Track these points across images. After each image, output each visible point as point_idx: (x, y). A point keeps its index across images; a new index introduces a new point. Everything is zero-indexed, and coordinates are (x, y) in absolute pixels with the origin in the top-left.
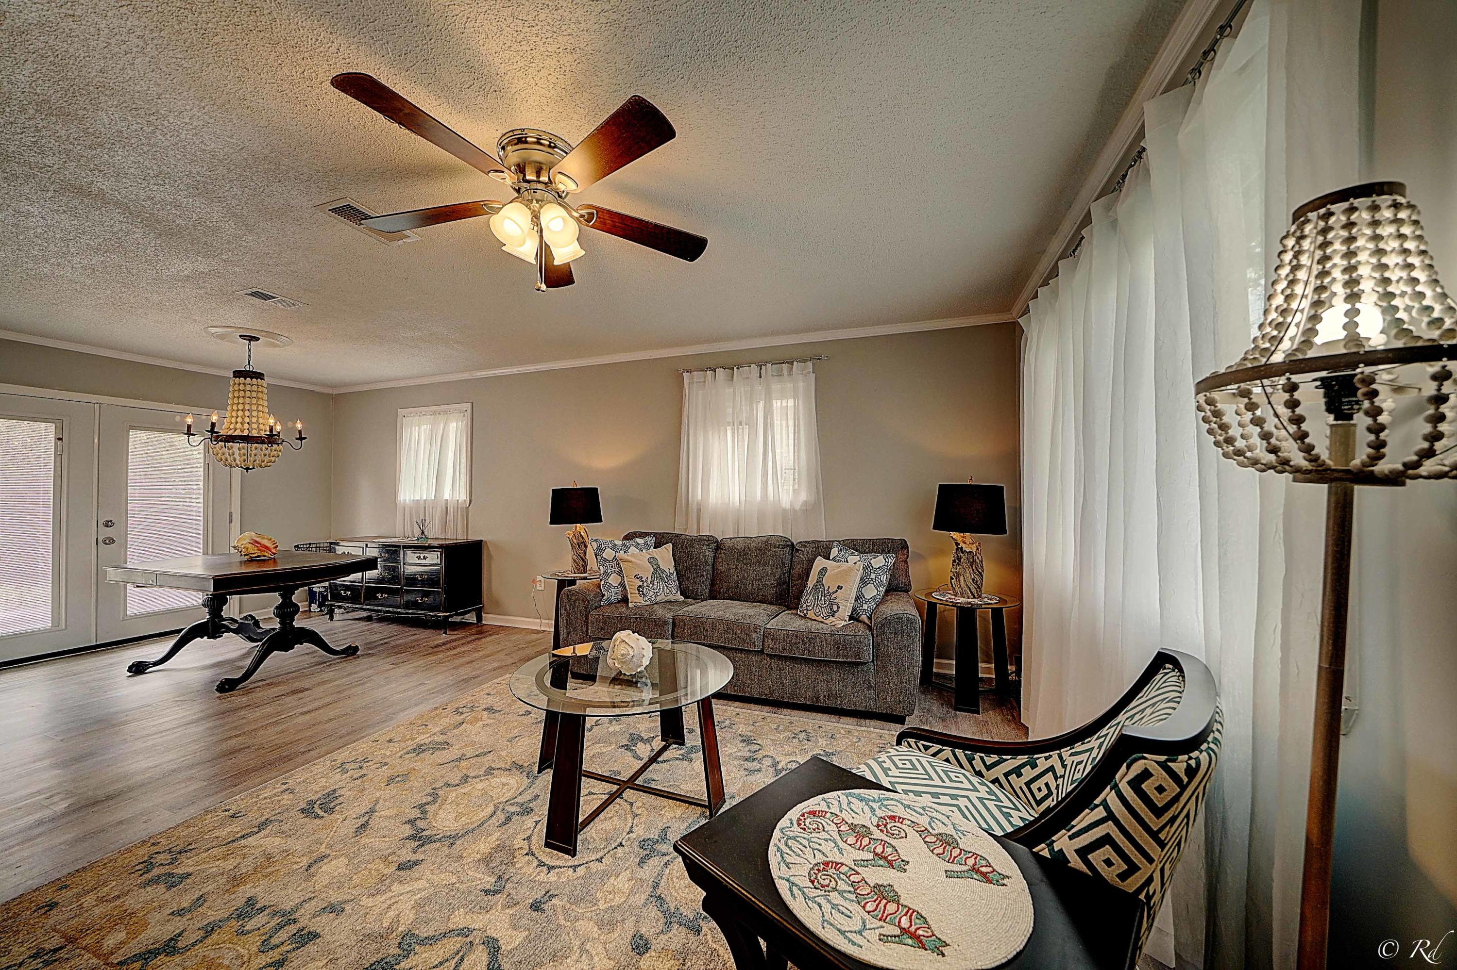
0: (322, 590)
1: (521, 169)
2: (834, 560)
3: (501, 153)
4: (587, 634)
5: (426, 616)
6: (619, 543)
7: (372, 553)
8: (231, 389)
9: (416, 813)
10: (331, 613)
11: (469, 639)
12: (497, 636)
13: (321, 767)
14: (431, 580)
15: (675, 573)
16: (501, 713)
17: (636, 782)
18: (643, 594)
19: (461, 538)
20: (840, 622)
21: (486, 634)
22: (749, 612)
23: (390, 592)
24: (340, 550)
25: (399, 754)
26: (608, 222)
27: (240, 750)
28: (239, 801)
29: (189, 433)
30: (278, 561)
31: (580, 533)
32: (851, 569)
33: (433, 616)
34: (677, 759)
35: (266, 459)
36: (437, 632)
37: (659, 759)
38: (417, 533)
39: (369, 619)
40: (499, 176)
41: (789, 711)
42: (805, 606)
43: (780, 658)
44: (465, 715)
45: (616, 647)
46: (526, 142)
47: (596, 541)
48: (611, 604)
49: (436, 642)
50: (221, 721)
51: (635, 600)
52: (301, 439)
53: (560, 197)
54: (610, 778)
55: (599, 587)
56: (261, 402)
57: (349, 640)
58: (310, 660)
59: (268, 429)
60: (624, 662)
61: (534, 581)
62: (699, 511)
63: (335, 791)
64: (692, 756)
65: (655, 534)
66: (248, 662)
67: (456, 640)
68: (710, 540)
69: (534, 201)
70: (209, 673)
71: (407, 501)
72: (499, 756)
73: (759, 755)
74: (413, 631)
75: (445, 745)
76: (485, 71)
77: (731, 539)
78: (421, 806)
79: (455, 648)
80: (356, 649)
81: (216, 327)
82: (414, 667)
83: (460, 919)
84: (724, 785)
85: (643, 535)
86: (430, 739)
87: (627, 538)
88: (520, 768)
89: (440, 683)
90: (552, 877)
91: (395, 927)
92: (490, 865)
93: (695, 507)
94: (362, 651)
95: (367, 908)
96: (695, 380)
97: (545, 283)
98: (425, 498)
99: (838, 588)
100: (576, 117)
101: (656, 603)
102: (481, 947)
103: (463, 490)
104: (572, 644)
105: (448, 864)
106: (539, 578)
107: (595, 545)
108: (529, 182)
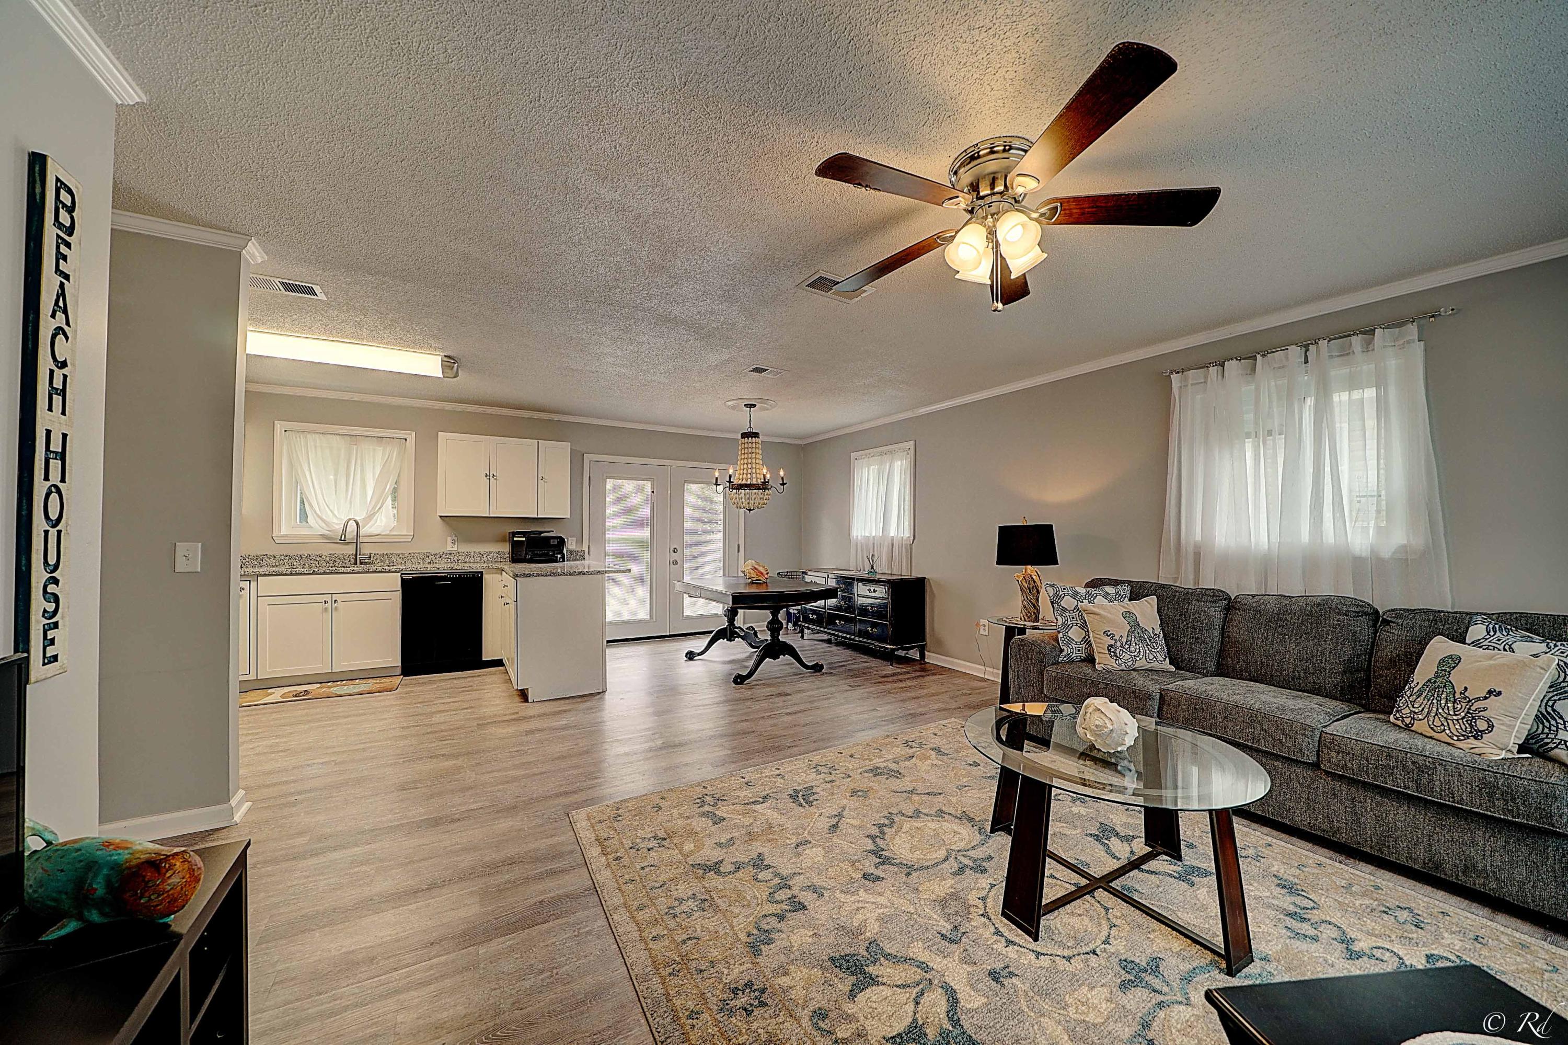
0: (796, 612)
1: (974, 187)
2: (1476, 644)
3: (953, 179)
4: (1042, 692)
5: (875, 646)
6: (1082, 590)
7: (832, 583)
8: (740, 448)
9: (875, 831)
10: (802, 632)
11: (914, 675)
12: (940, 677)
13: (801, 763)
14: (880, 612)
15: (1162, 635)
16: (949, 756)
17: (1112, 884)
18: (1116, 656)
19: (905, 574)
20: (1493, 751)
21: (930, 672)
22: (1290, 703)
23: (848, 620)
24: (808, 579)
25: (859, 771)
26: (1075, 211)
27: (748, 733)
28: (750, 774)
29: (716, 484)
30: (769, 584)
31: (1031, 576)
32: (1523, 665)
33: (881, 647)
34: (1170, 875)
35: (761, 502)
36: (885, 663)
37: (1143, 867)
38: (868, 568)
39: (829, 641)
40: (952, 203)
41: (1372, 868)
42: (1407, 711)
43: (1352, 782)
44: (914, 750)
45: (1088, 715)
46: (979, 157)
47: (1052, 586)
48: (1072, 662)
49: (885, 673)
50: (735, 707)
51: (1104, 661)
52: (783, 484)
53: (1016, 201)
54: (1076, 867)
55: (1057, 640)
56: (757, 456)
57: (815, 658)
58: (789, 670)
59: (762, 477)
60: (1099, 735)
61: (978, 624)
62: (1197, 556)
63: (812, 787)
64: (1193, 879)
65: (1129, 582)
66: (751, 663)
67: (901, 674)
68: (1216, 595)
69: (989, 217)
70: (728, 667)
71: (859, 538)
72: (950, 801)
73: (1315, 916)
74: (865, 658)
75: (897, 774)
76: (940, 101)
77: (1253, 596)
78: (880, 826)
79: (901, 681)
80: (822, 667)
81: (730, 400)
82: (867, 692)
83: (918, 951)
84: (1251, 937)
85: (1115, 583)
86: (885, 765)
87: (1089, 585)
88: (971, 820)
89: (890, 712)
90: (1011, 952)
91: (863, 930)
92: (946, 911)
93: (1191, 550)
94: (827, 669)
95: (840, 901)
96: (1191, 382)
97: (1001, 302)
98: (874, 534)
99: (1490, 692)
100: (1036, 105)
101: (1133, 670)
102: (940, 990)
103: (907, 528)
104: (1024, 700)
105: (906, 891)
106: (983, 622)
107: (1051, 591)
108: (983, 198)
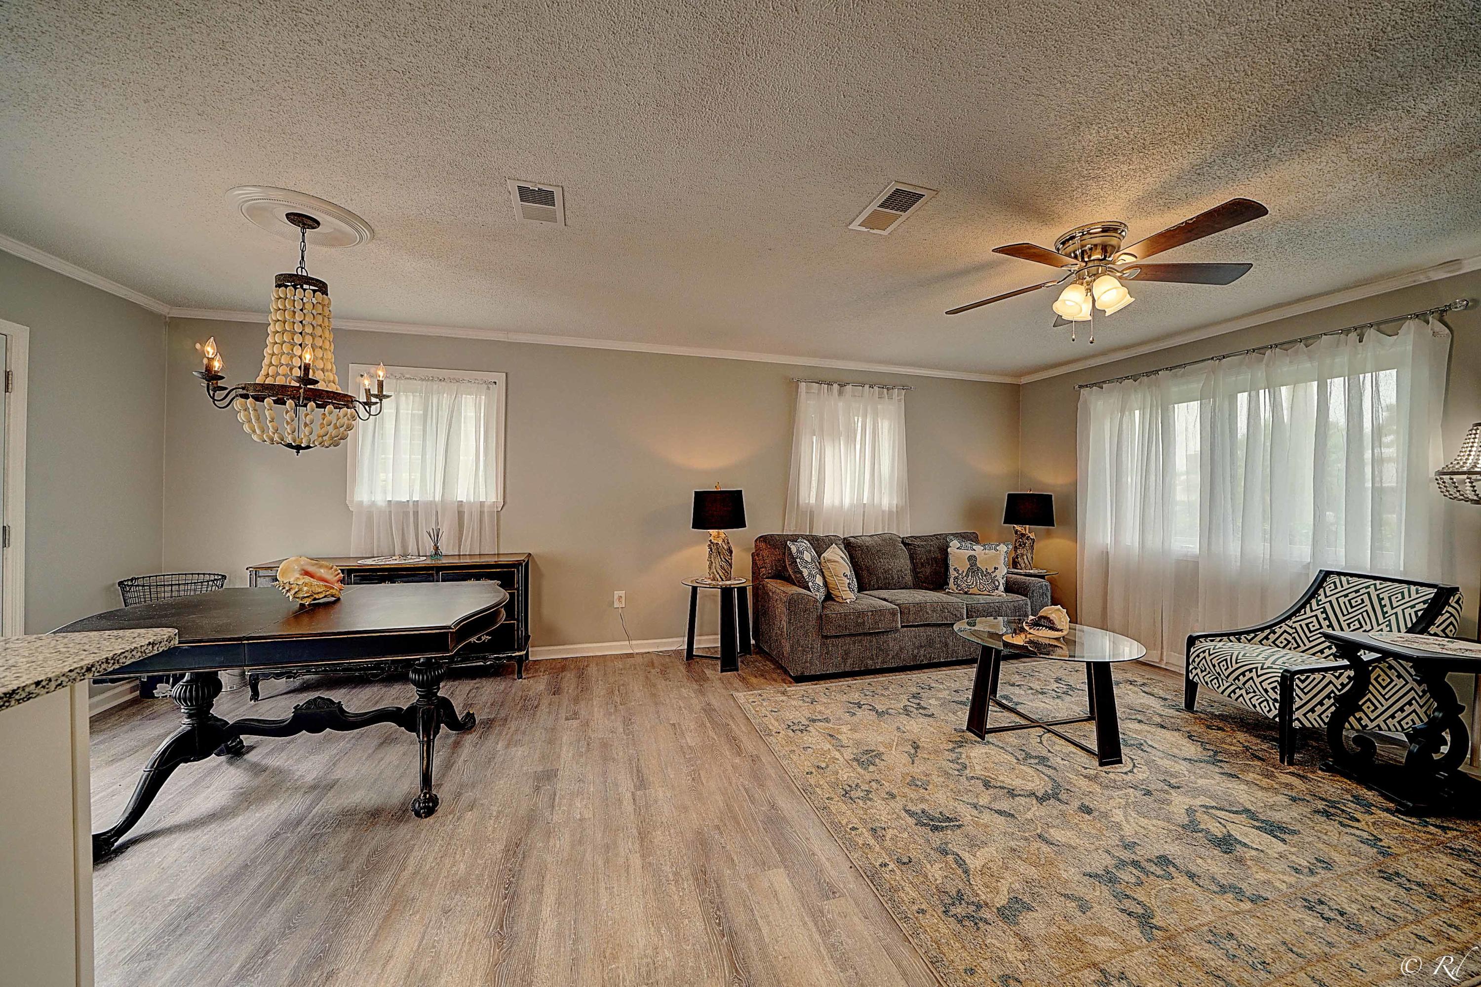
19: (490, 553)
62: (812, 513)
71: (378, 503)
93: (807, 510)
96: (806, 391)
99: (995, 569)
103: (491, 488)
107: (793, 549)
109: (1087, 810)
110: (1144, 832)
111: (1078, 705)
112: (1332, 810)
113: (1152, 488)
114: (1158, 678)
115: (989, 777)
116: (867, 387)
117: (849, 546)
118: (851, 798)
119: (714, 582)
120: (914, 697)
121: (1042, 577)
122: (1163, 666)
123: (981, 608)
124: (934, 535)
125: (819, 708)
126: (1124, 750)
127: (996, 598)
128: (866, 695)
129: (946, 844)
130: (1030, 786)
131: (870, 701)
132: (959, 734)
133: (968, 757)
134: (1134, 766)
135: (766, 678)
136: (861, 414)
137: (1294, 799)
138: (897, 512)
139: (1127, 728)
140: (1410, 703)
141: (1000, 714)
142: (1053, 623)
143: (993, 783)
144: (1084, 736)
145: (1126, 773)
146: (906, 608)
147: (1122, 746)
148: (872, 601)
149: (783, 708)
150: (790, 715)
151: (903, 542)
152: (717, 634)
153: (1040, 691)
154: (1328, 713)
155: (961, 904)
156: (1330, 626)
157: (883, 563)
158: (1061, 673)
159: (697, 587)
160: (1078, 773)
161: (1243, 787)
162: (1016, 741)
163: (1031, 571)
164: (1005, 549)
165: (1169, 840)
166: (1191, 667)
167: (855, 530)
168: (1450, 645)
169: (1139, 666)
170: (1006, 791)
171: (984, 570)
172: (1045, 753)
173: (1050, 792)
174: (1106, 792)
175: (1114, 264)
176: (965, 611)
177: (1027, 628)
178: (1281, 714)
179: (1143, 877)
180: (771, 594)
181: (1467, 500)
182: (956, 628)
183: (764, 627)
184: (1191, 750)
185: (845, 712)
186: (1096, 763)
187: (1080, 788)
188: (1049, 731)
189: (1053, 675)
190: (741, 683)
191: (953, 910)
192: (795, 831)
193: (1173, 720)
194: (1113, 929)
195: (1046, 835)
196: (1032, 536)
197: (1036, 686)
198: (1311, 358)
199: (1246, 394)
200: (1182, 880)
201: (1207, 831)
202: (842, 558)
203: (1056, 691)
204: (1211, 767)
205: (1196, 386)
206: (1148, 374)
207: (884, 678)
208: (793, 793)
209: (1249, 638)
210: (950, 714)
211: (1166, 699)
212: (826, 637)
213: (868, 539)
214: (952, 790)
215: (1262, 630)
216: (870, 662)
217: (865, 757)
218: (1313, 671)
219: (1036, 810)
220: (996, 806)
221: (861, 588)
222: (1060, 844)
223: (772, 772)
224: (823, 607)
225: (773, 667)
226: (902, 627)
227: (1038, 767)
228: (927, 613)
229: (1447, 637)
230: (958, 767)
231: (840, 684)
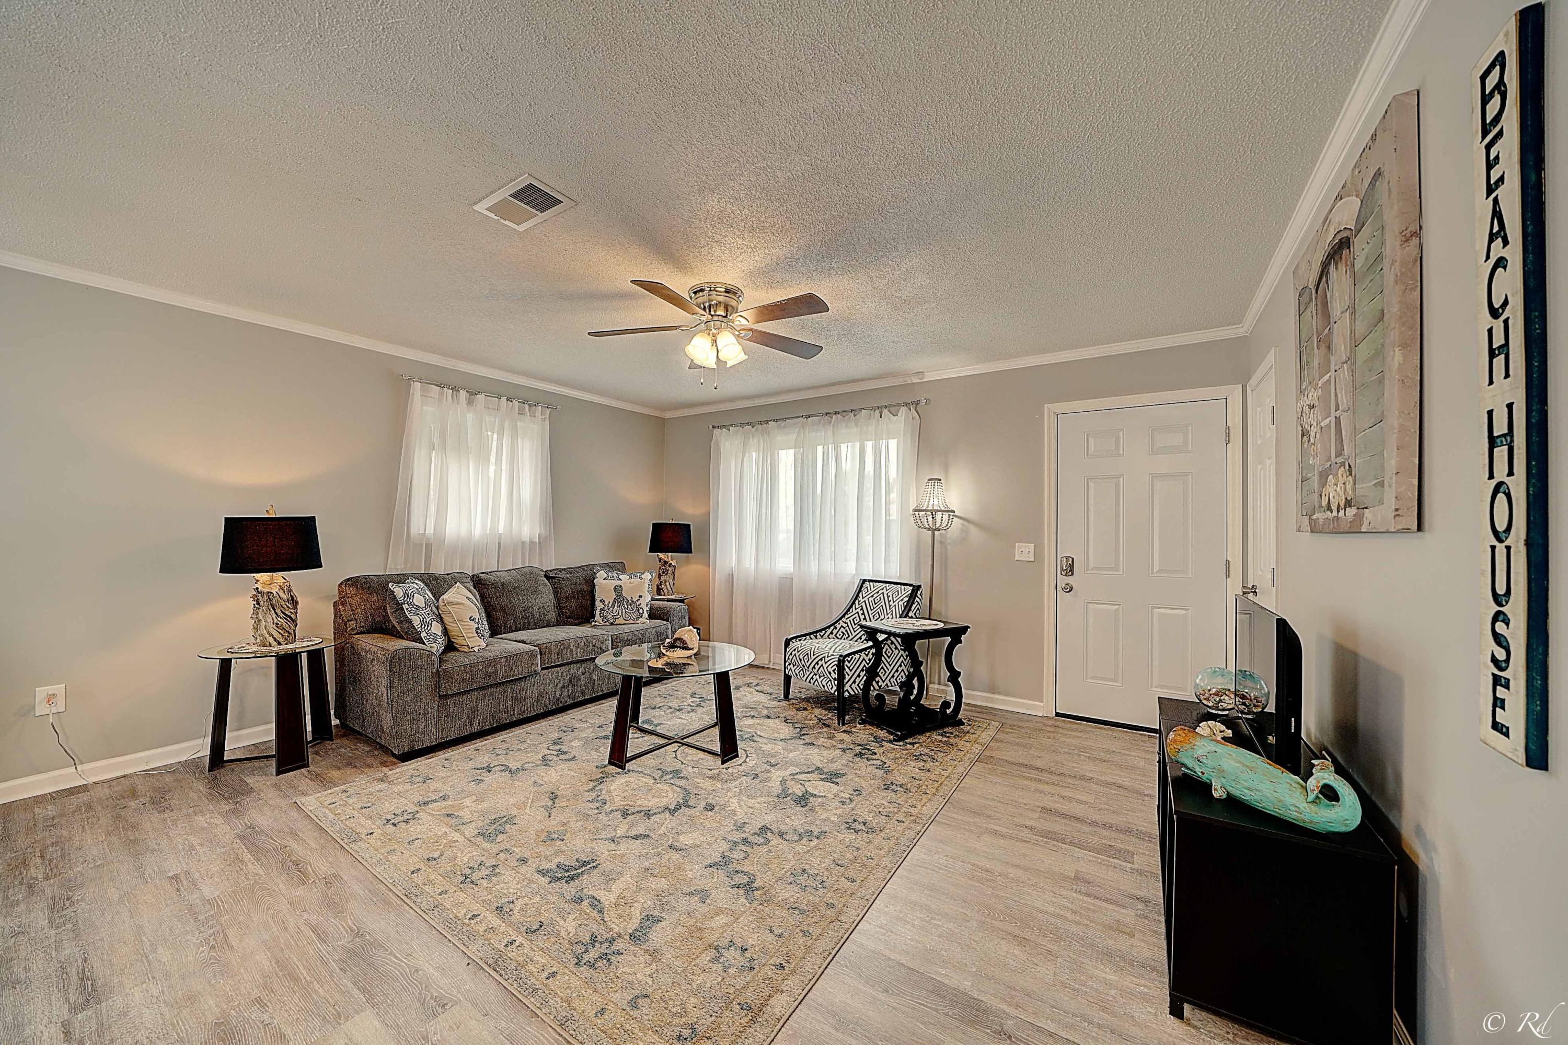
32: (642, 582)
62: (429, 546)
93: (422, 542)
107: (401, 593)
109: (710, 807)
110: (751, 811)
111: (707, 715)
112: (863, 752)
113: (764, 517)
114: (767, 677)
115: (628, 805)
116: (504, 399)
117: (479, 583)
118: (472, 882)
119: (263, 649)
120: (555, 743)
121: (682, 601)
122: (771, 667)
123: (626, 638)
124: (581, 567)
125: (433, 785)
126: (740, 745)
127: (640, 626)
128: (498, 755)
129: (581, 890)
130: (664, 802)
131: (502, 759)
132: (601, 771)
133: (609, 792)
134: (747, 756)
135: (356, 767)
136: (496, 429)
137: (844, 750)
138: (540, 543)
139: (742, 725)
140: (900, 666)
141: (641, 740)
142: (686, 644)
143: (632, 810)
144: (712, 741)
145: (741, 765)
146: (547, 648)
147: (738, 742)
148: (508, 644)
149: (380, 800)
150: (389, 807)
151: (546, 576)
152: (271, 722)
153: (678, 708)
154: (863, 682)
155: (594, 947)
156: (865, 619)
157: (521, 602)
158: (696, 688)
159: (230, 660)
160: (705, 776)
161: (817, 751)
162: (654, 761)
163: (673, 597)
164: (649, 577)
165: (768, 811)
166: (787, 664)
167: (487, 565)
168: (917, 623)
169: (755, 669)
170: (643, 813)
171: (629, 599)
172: (678, 766)
173: (681, 801)
174: (725, 786)
175: (733, 322)
176: (610, 642)
177: (664, 651)
178: (838, 690)
179: (749, 850)
180: (363, 654)
181: (925, 528)
182: (600, 661)
183: (353, 699)
184: (786, 731)
185: (469, 782)
186: (718, 761)
187: (705, 790)
188: (683, 744)
189: (688, 690)
190: (311, 783)
191: (586, 957)
192: (391, 953)
193: (775, 710)
194: (726, 906)
195: (676, 844)
196: (674, 563)
197: (674, 704)
198: (857, 425)
199: (821, 447)
200: (775, 840)
201: (793, 794)
202: (469, 599)
203: (691, 706)
204: (798, 741)
205: (793, 437)
206: (761, 423)
207: (522, 731)
208: (389, 903)
209: (822, 634)
210: (593, 753)
211: (771, 694)
212: (446, 697)
213: (503, 574)
214: (590, 831)
215: (829, 627)
216: (504, 716)
217: (493, 827)
218: (854, 653)
219: (669, 822)
220: (633, 833)
221: (494, 632)
222: (687, 847)
223: (358, 889)
224: (441, 661)
225: (367, 749)
226: (542, 669)
227: (672, 781)
228: (571, 650)
229: (916, 618)
230: (598, 805)
231: (465, 749)
